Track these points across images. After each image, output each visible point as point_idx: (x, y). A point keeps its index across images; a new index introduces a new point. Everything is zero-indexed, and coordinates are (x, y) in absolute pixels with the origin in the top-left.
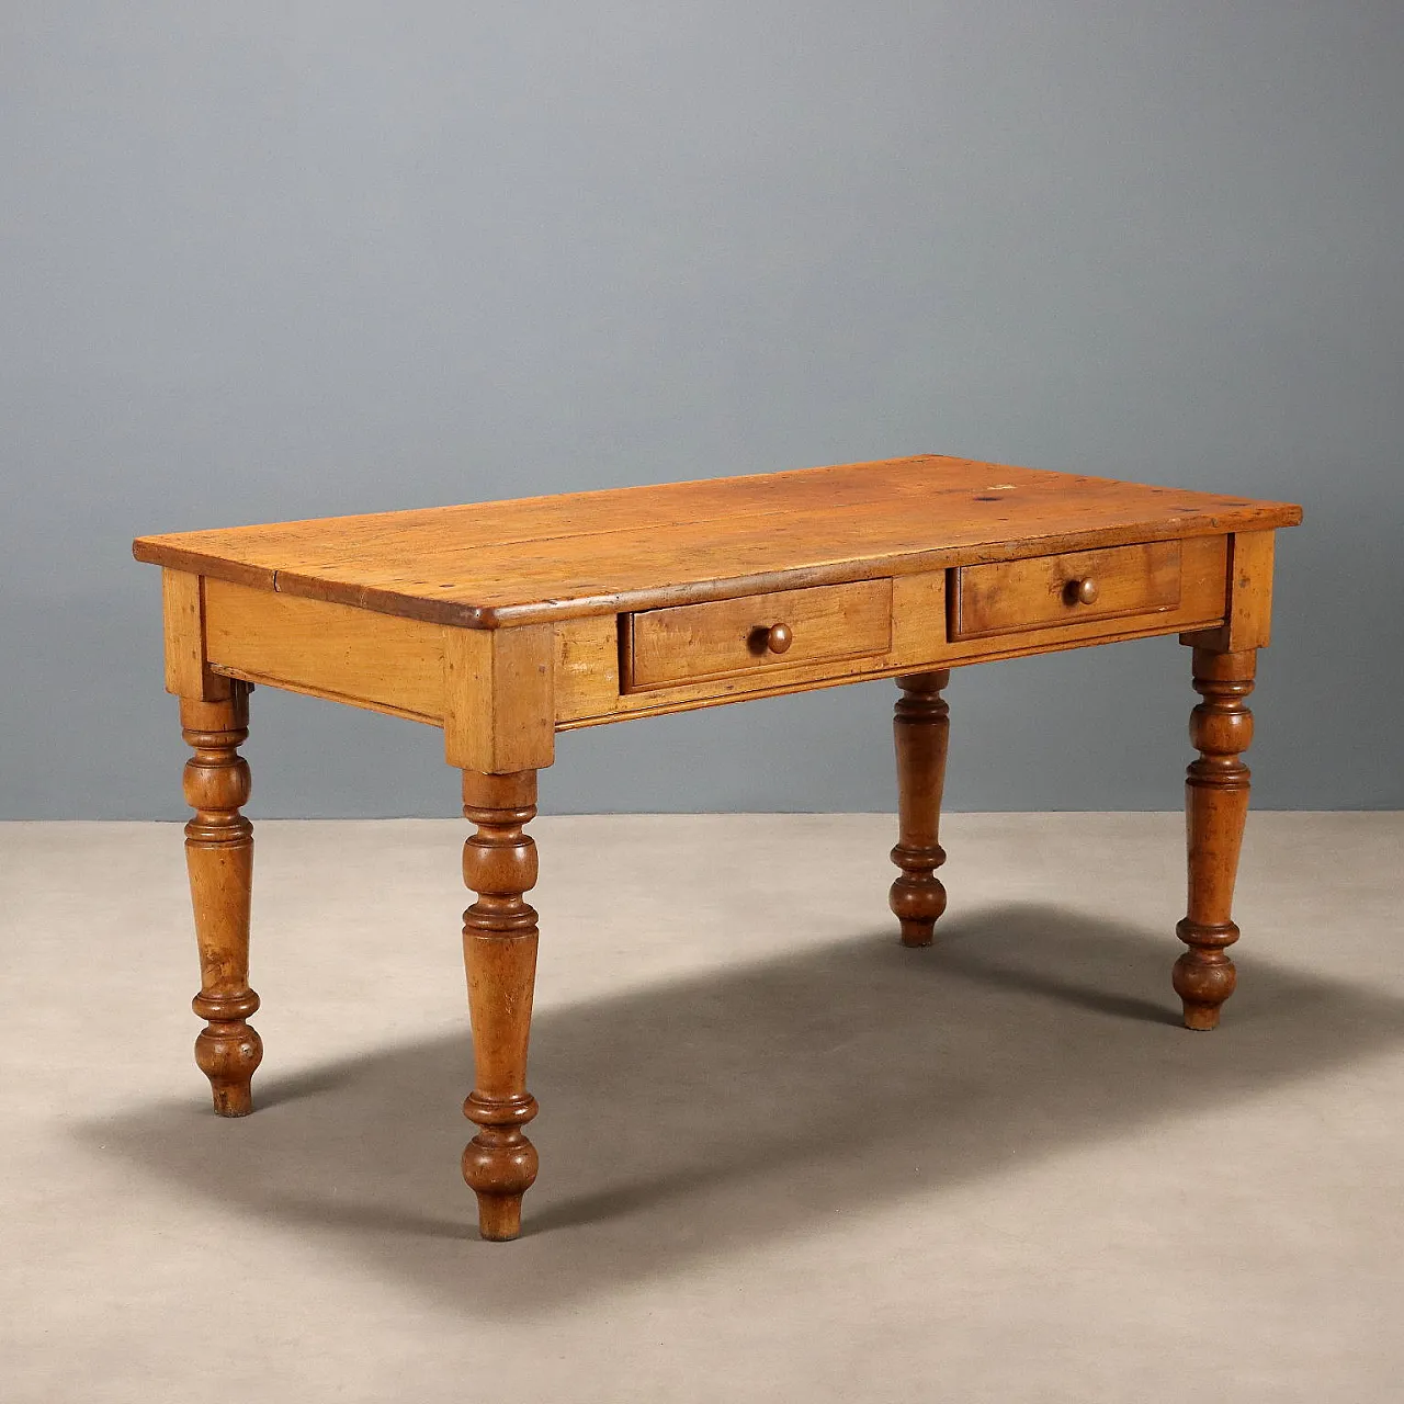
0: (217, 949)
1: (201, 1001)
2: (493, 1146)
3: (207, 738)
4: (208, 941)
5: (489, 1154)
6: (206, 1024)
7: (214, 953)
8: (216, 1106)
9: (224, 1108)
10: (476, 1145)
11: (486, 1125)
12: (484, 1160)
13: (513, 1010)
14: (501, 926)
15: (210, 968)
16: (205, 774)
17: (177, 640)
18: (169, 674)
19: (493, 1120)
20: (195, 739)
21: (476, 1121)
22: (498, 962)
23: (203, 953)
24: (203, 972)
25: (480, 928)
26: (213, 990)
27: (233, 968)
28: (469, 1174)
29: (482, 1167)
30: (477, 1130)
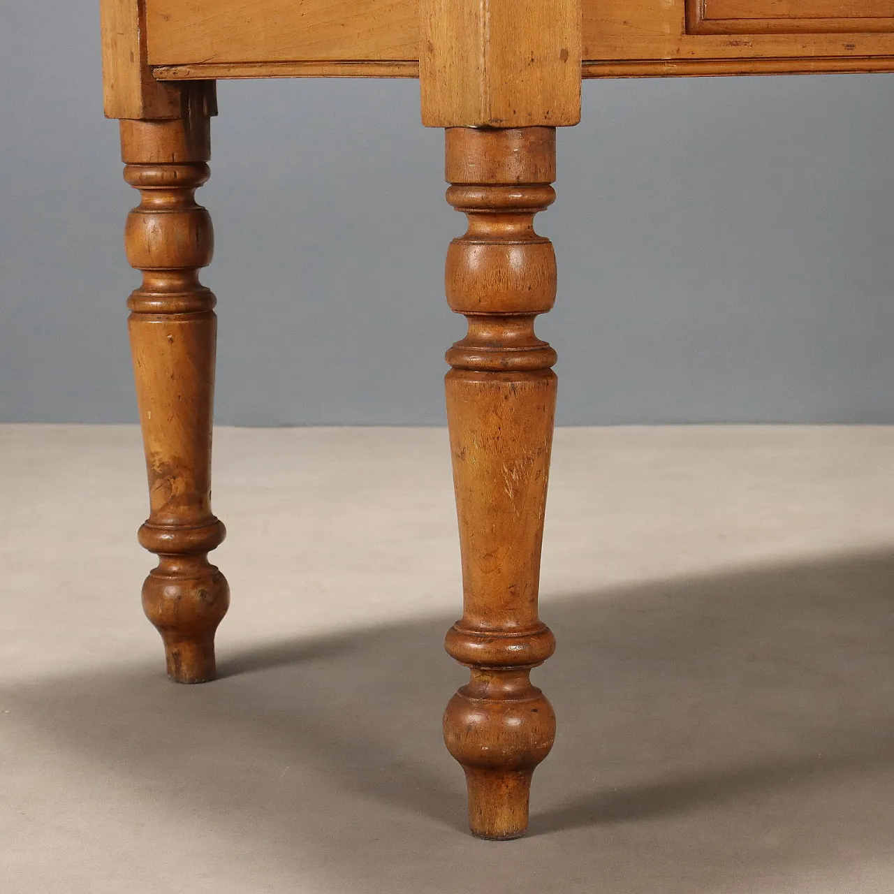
0: (166, 459)
1: (149, 530)
2: (486, 696)
3: (152, 173)
4: (156, 447)
5: (481, 709)
6: (154, 560)
7: (162, 464)
8: (169, 671)
9: (178, 670)
10: (464, 697)
11: (477, 664)
12: (474, 718)
13: (516, 492)
14: (497, 362)
15: (158, 483)
16: (151, 224)
17: (115, 44)
18: (107, 90)
19: (486, 657)
20: (136, 174)
21: (464, 660)
22: (493, 419)
23: (150, 465)
24: (150, 488)
25: (467, 368)
26: (161, 513)
27: (187, 484)
28: (451, 738)
29: (469, 727)
30: (466, 675)
